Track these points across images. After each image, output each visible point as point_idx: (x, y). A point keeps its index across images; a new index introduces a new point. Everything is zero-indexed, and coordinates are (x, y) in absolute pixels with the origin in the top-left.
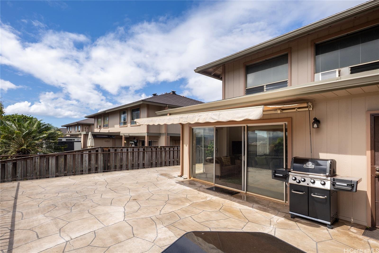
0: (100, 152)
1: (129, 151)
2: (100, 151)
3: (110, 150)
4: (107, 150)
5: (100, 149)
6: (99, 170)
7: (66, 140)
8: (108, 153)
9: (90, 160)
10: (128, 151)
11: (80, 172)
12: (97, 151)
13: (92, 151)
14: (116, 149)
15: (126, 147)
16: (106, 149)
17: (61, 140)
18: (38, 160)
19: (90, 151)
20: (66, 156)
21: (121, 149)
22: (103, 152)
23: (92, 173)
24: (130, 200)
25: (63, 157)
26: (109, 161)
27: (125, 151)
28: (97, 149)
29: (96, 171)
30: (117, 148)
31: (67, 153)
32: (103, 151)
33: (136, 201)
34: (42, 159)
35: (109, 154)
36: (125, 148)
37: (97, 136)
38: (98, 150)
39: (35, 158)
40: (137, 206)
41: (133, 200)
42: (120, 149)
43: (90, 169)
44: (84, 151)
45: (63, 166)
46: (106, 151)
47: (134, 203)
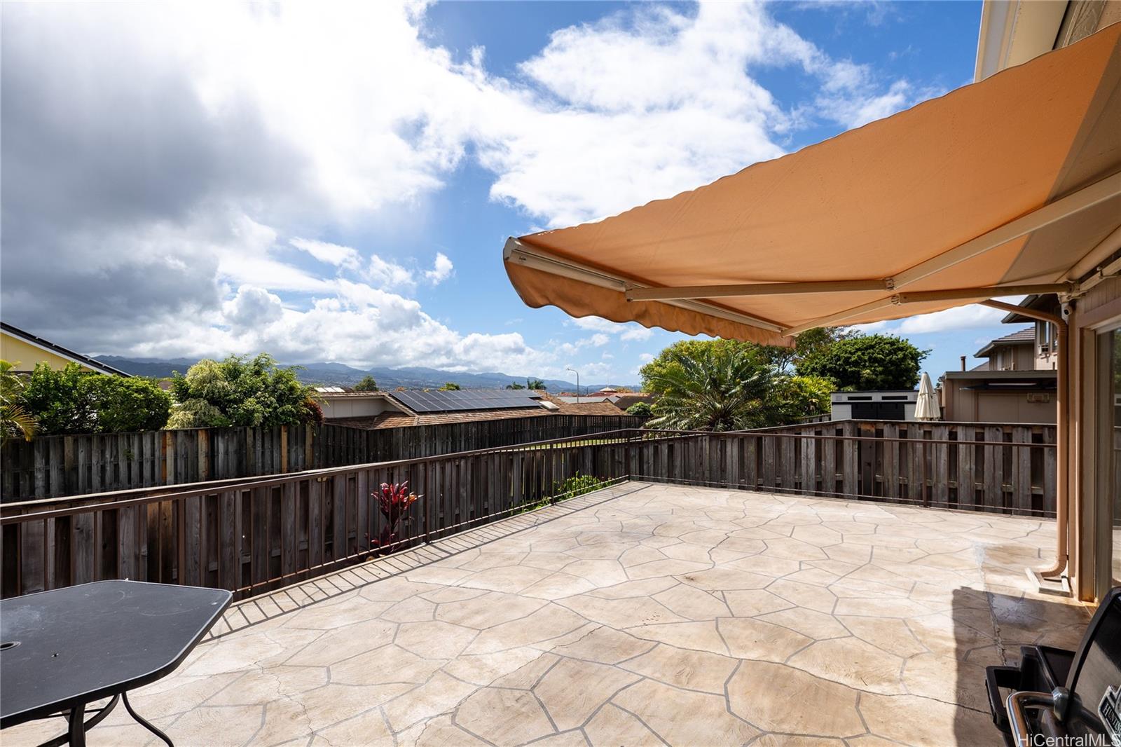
0: (847, 435)
1: (961, 438)
2: (848, 433)
3: (882, 430)
4: (873, 430)
5: (848, 428)
6: (846, 489)
7: (884, 398)
8: (877, 442)
9: (819, 458)
10: (956, 439)
11: (793, 486)
12: (839, 432)
13: (824, 431)
14: (905, 429)
15: (945, 425)
16: (868, 428)
17: (870, 398)
18: (706, 445)
19: (818, 429)
20: (759, 439)
21: (925, 431)
22: (859, 435)
23: (826, 496)
25: (754, 442)
26: (879, 466)
27: (941, 438)
28: (839, 427)
29: (838, 491)
30: (910, 425)
31: (762, 432)
32: (856, 431)
34: (714, 443)
35: (879, 445)
36: (943, 428)
37: (990, 384)
38: (842, 430)
39: (701, 440)
42: (922, 431)
43: (821, 482)
44: (803, 430)
45: (753, 465)
46: (868, 433)
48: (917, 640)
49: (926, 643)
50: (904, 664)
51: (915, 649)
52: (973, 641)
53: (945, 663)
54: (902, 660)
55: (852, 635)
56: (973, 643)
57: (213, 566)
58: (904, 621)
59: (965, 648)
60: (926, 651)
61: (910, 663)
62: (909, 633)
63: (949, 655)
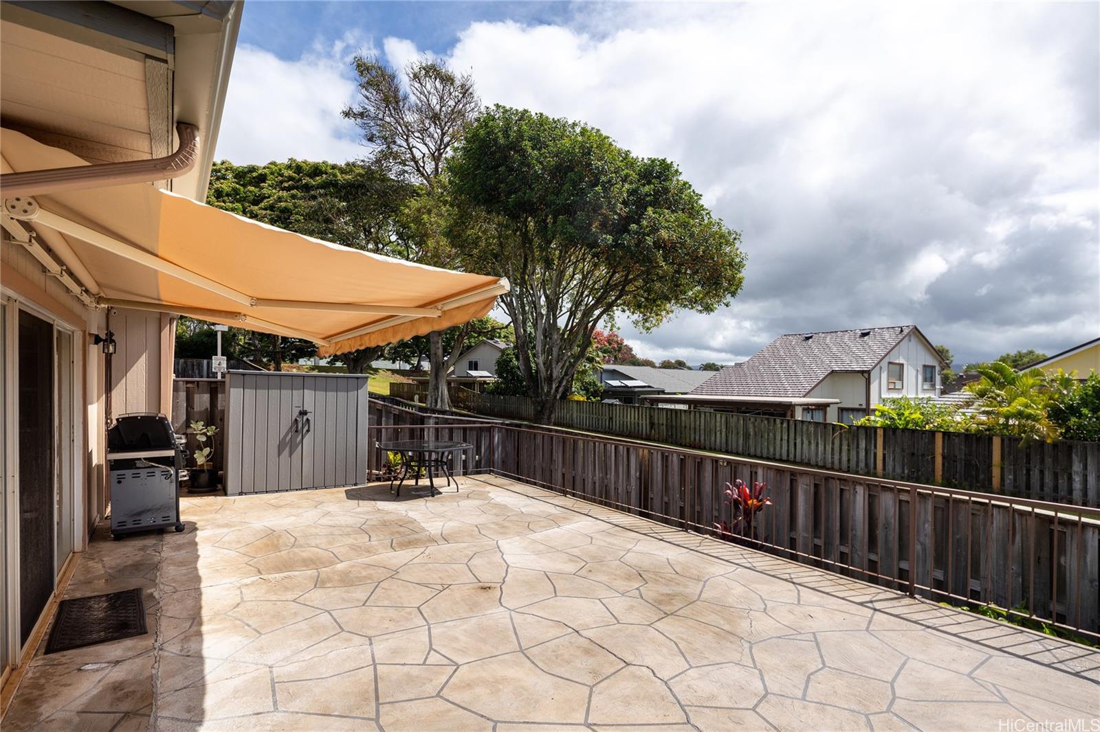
24: (501, 589)
33: (481, 584)
40: (475, 566)
41: (489, 588)
47: (486, 577)
48: (239, 620)
49: (230, 620)
50: (242, 598)
51: (238, 612)
52: (186, 639)
53: (211, 609)
54: (245, 600)
55: (294, 601)
56: (186, 637)
57: (666, 499)
58: (259, 633)
59: (194, 628)
60: (228, 614)
61: (238, 600)
62: (250, 623)
63: (209, 618)
